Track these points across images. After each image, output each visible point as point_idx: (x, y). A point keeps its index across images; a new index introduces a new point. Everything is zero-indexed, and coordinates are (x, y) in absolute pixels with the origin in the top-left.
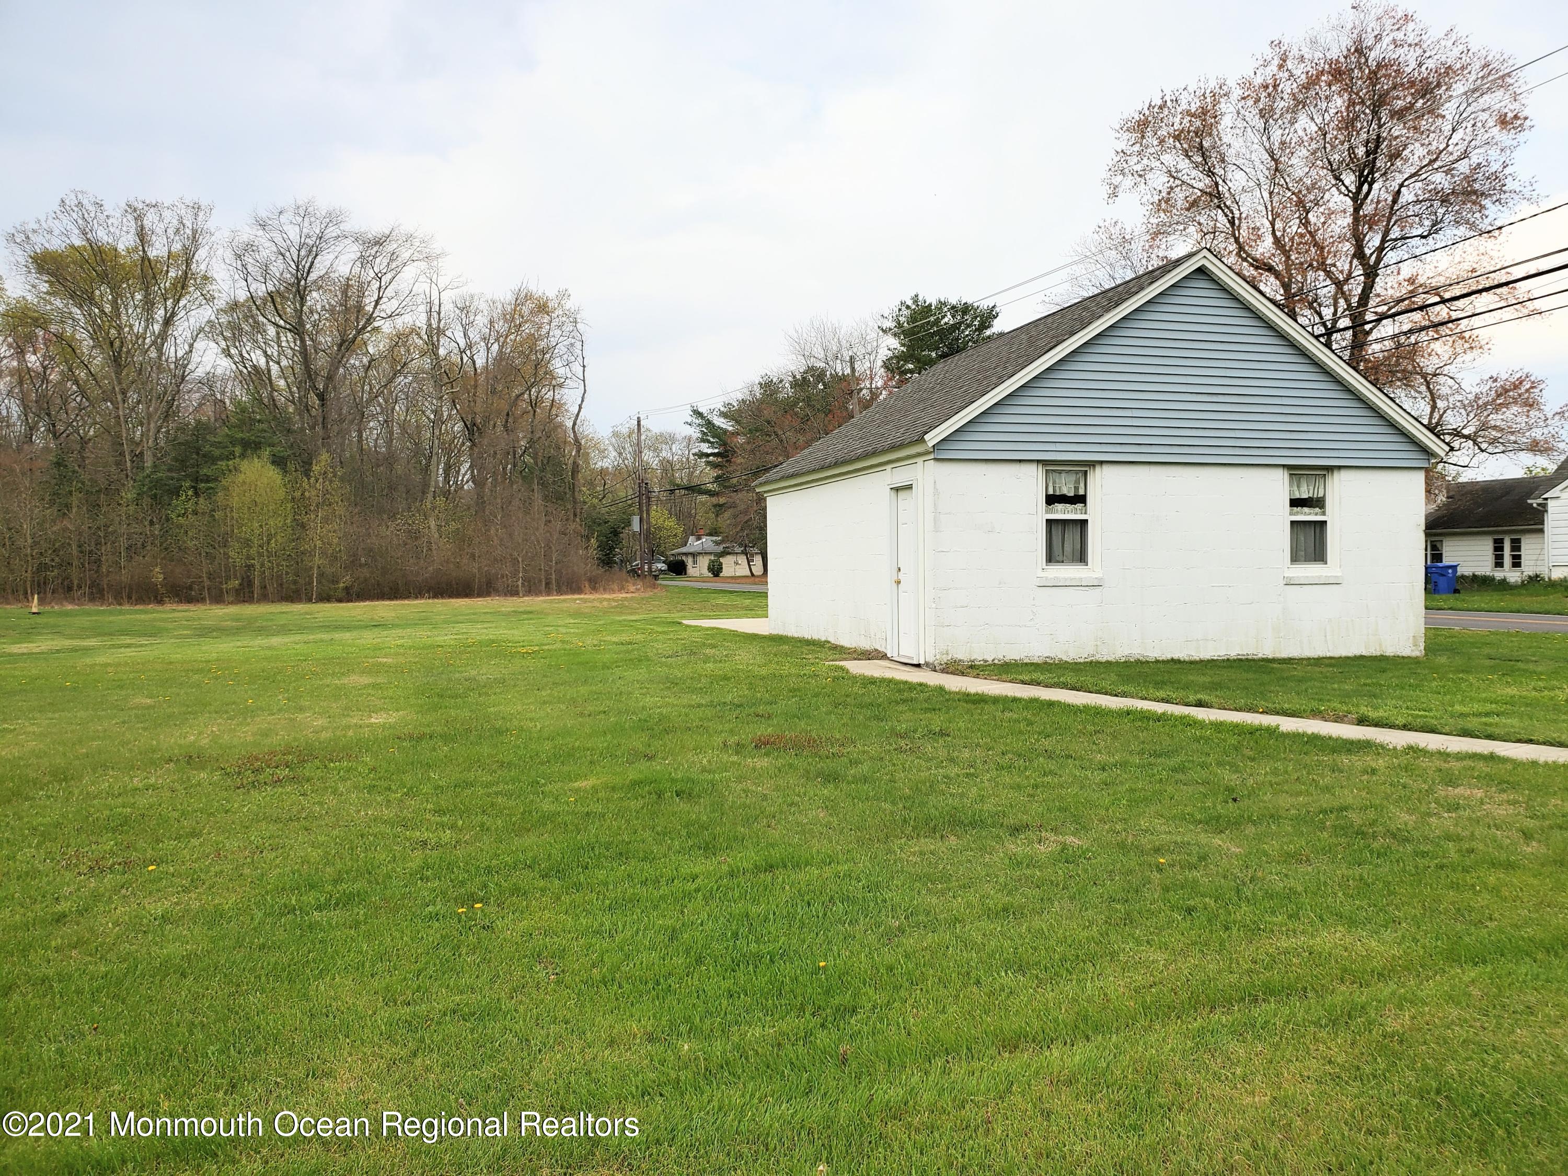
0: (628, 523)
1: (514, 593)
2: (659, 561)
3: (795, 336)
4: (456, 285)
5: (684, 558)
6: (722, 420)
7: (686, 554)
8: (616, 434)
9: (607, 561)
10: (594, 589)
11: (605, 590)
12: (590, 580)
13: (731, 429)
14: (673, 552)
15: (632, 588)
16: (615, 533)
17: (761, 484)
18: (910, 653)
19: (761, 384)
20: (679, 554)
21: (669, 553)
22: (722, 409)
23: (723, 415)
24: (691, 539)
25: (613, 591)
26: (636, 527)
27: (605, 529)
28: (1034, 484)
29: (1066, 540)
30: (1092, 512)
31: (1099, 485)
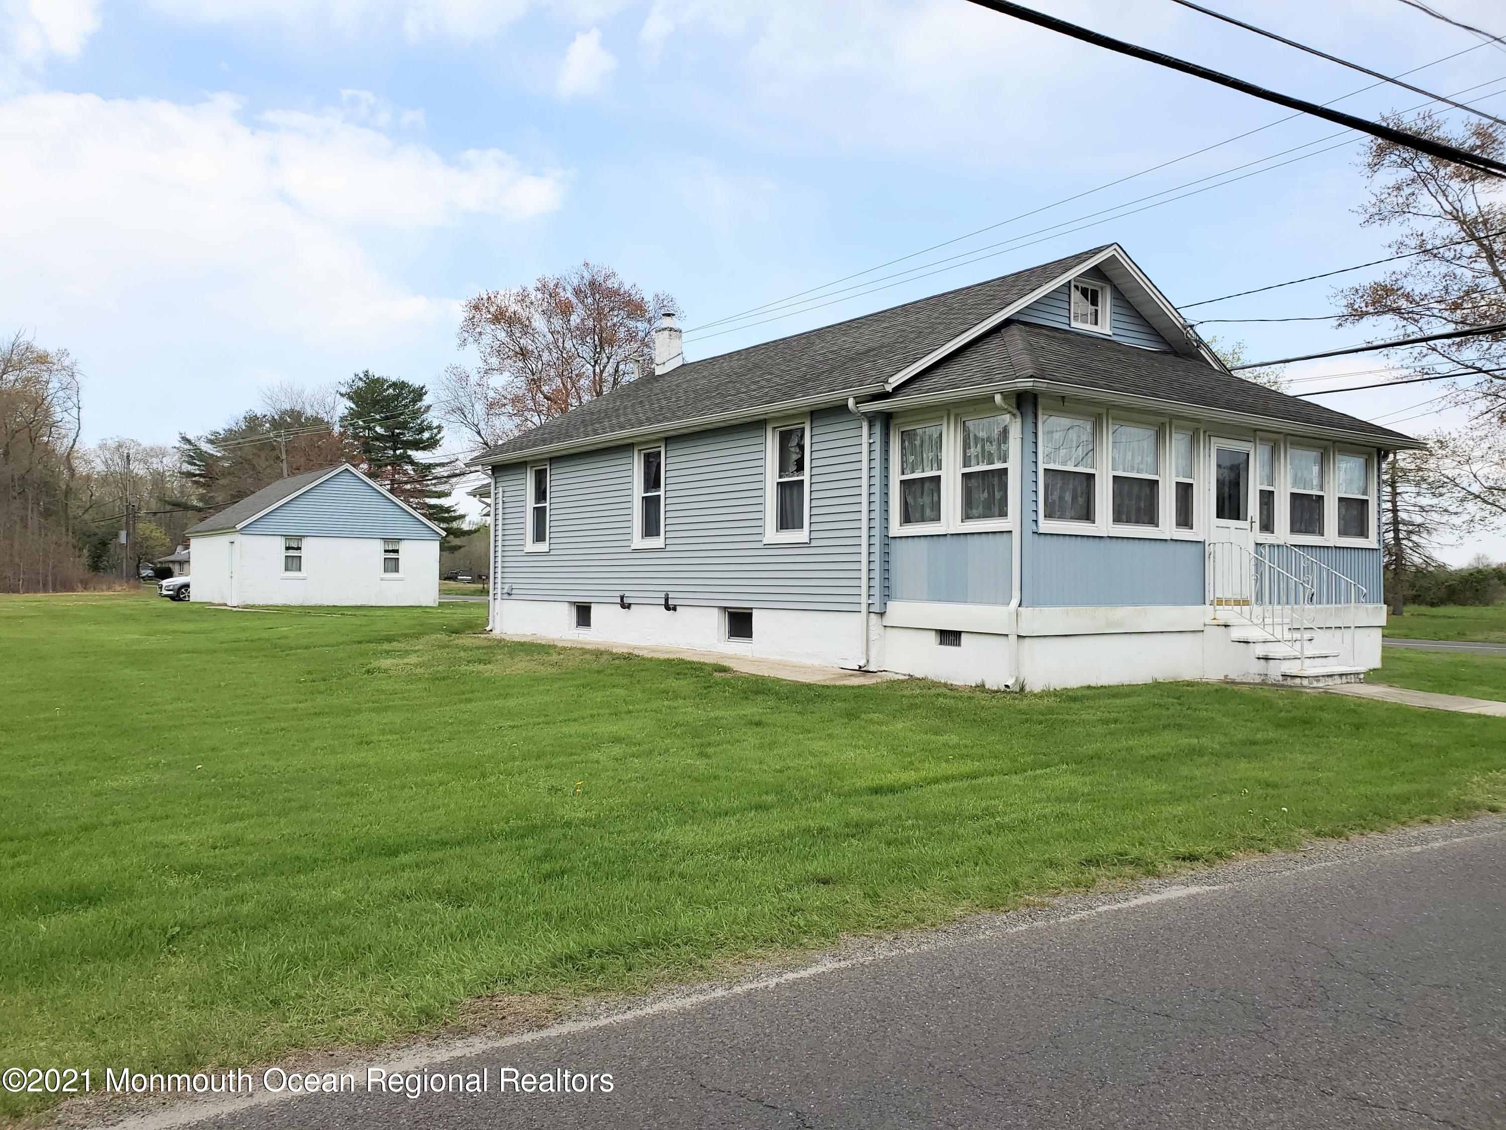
0: (117, 536)
1: (15, 590)
2: (147, 568)
3: (268, 393)
5: (171, 565)
6: (209, 445)
7: (173, 562)
9: (95, 566)
10: (85, 588)
11: (95, 589)
12: (82, 582)
13: (219, 455)
14: (160, 560)
15: (118, 588)
16: (104, 544)
18: (232, 604)
19: (245, 418)
20: (166, 562)
21: (156, 561)
22: (210, 437)
23: (211, 442)
24: (179, 548)
25: (102, 590)
26: (123, 538)
27: (95, 540)
28: (280, 543)
29: (293, 563)
30: (303, 553)
31: (306, 544)
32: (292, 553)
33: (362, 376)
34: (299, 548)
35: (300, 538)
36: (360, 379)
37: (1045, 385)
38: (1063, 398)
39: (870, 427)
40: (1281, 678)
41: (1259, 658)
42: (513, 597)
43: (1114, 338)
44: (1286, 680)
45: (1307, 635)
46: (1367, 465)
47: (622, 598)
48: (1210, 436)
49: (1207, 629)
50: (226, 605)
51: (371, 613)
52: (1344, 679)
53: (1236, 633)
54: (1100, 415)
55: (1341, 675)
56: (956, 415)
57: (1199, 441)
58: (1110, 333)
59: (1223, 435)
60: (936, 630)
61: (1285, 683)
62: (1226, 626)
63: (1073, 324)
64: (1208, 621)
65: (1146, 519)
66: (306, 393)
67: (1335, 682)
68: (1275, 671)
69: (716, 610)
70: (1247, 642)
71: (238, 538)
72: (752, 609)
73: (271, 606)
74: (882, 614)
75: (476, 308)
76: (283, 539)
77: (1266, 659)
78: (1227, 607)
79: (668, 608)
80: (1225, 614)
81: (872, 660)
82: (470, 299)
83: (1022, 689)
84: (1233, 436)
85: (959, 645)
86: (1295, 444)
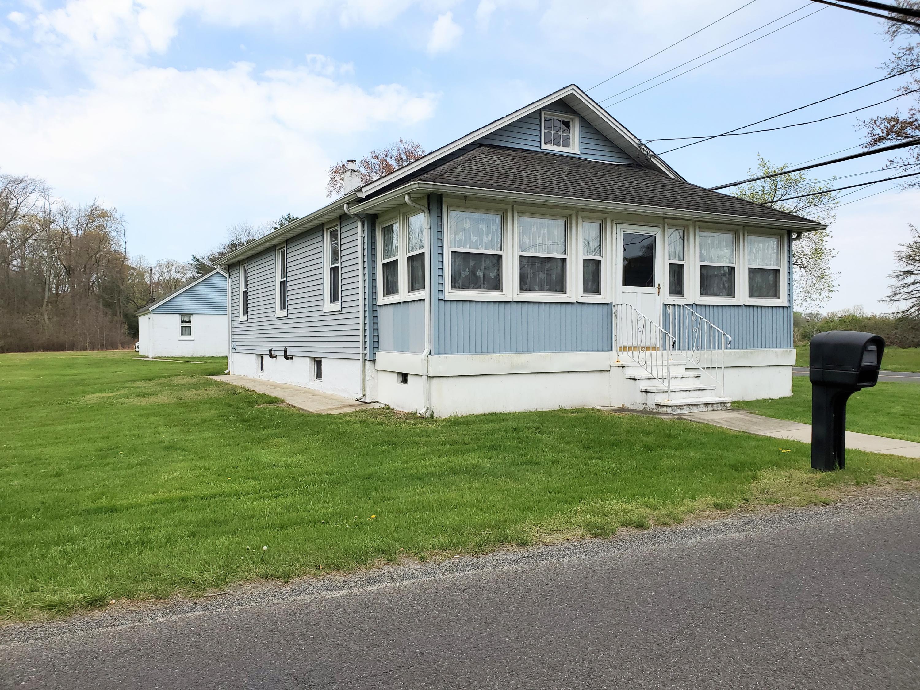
1: (85, 349)
4: (59, 201)
6: (209, 262)
8: (159, 265)
10: (124, 347)
11: (129, 348)
12: (122, 344)
17: (139, 313)
18: (150, 356)
22: (210, 257)
28: (178, 319)
29: (186, 331)
30: (192, 325)
31: (194, 319)
32: (185, 324)
33: (286, 217)
34: (190, 322)
35: (190, 315)
36: (286, 219)
37: (431, 186)
38: (466, 197)
39: (363, 225)
40: (655, 407)
41: (642, 391)
42: (237, 351)
43: (582, 156)
44: (657, 408)
45: (696, 373)
46: (780, 244)
47: (271, 351)
48: (616, 224)
49: (612, 369)
50: (148, 357)
51: (218, 361)
52: (710, 407)
53: (630, 373)
54: (506, 210)
55: (706, 404)
56: (404, 213)
57: (606, 228)
58: (579, 153)
59: (633, 223)
60: (398, 373)
61: (657, 410)
62: (623, 367)
63: (543, 148)
64: (613, 363)
65: (558, 288)
66: (254, 229)
67: (701, 410)
68: (653, 400)
69: (308, 359)
70: (635, 379)
71: (152, 316)
72: (321, 358)
73: (172, 357)
74: (374, 361)
75: (336, 172)
76: (179, 316)
77: (646, 392)
78: (625, 353)
79: (286, 357)
80: (625, 358)
81: (367, 394)
82: (332, 167)
83: (432, 416)
84: (642, 223)
85: (406, 383)
86: (701, 228)
